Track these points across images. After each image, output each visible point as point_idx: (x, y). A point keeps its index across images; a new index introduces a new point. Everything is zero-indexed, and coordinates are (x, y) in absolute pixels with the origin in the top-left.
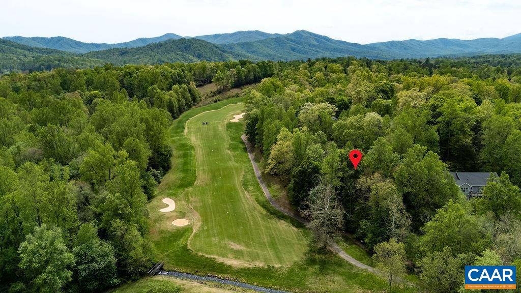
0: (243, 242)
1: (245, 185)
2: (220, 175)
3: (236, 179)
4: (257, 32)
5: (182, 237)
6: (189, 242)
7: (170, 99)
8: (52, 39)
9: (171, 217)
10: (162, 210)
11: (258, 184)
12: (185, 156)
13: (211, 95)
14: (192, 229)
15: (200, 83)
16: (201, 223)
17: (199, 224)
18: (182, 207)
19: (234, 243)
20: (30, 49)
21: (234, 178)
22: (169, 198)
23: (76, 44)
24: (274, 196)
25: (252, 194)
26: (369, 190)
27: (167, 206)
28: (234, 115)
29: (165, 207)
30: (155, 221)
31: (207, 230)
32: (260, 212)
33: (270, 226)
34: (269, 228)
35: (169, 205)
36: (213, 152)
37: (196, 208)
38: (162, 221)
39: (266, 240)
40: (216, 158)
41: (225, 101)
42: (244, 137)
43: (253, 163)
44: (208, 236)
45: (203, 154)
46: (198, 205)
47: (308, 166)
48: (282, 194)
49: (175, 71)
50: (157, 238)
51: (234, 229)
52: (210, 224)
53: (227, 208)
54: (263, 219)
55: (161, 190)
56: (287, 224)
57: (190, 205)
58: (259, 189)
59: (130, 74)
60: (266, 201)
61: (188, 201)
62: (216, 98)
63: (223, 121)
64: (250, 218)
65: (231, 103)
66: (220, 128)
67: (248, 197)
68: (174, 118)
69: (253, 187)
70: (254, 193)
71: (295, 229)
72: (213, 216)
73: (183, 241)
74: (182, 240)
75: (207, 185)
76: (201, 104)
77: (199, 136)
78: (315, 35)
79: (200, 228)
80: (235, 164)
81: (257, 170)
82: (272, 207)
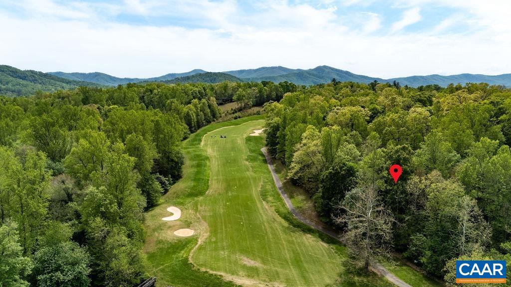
0: (259, 257)
1: (264, 195)
2: (236, 185)
3: (254, 189)
4: (280, 68)
5: (183, 248)
6: (191, 255)
7: (188, 112)
8: (90, 74)
9: (174, 226)
10: (165, 219)
11: (279, 195)
12: (199, 166)
13: (231, 112)
14: (197, 240)
15: (221, 101)
16: (209, 233)
17: (206, 235)
18: (188, 216)
19: (248, 258)
20: (68, 82)
21: (252, 188)
22: (176, 206)
23: (111, 79)
24: (298, 207)
25: (271, 204)
26: (423, 194)
27: (172, 214)
28: (254, 130)
29: (169, 216)
30: (154, 230)
31: (215, 242)
32: (280, 224)
33: (293, 241)
34: (292, 243)
35: (174, 214)
36: (230, 163)
37: (204, 218)
38: (162, 230)
39: (288, 256)
40: (232, 169)
41: (246, 118)
42: (264, 150)
43: (273, 174)
44: (216, 249)
45: (218, 165)
46: (208, 214)
47: (341, 168)
48: (308, 205)
49: (196, 89)
50: (152, 248)
51: (248, 243)
52: (219, 236)
53: (241, 219)
54: (284, 231)
55: (168, 199)
56: (315, 239)
57: (198, 214)
58: (280, 200)
59: (151, 91)
60: (289, 213)
61: (196, 210)
62: (237, 114)
63: (242, 135)
64: (269, 230)
65: (251, 120)
66: (239, 141)
67: (267, 207)
68: (192, 132)
69: (273, 197)
70: (274, 204)
71: (325, 245)
72: (224, 227)
73: (184, 254)
74: (183, 252)
75: (220, 194)
76: (220, 120)
77: (215, 148)
78: (337, 70)
79: (206, 239)
80: (254, 175)
81: (277, 180)
82: (295, 219)
